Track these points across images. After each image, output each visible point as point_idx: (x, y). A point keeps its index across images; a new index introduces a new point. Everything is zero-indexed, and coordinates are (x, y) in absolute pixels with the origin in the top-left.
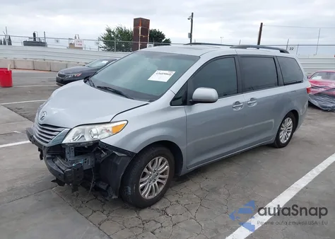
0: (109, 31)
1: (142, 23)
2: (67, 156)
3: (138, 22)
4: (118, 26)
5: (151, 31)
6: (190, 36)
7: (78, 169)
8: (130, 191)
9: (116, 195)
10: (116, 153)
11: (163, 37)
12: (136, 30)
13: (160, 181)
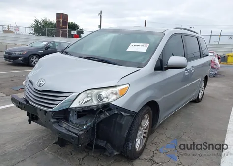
0: (37, 21)
1: (62, 18)
2: (71, 119)
3: (60, 16)
4: (44, 19)
5: (69, 23)
6: (100, 27)
7: (88, 131)
8: (130, 147)
9: (118, 151)
10: (123, 114)
11: (78, 27)
12: (58, 22)
13: (144, 135)
